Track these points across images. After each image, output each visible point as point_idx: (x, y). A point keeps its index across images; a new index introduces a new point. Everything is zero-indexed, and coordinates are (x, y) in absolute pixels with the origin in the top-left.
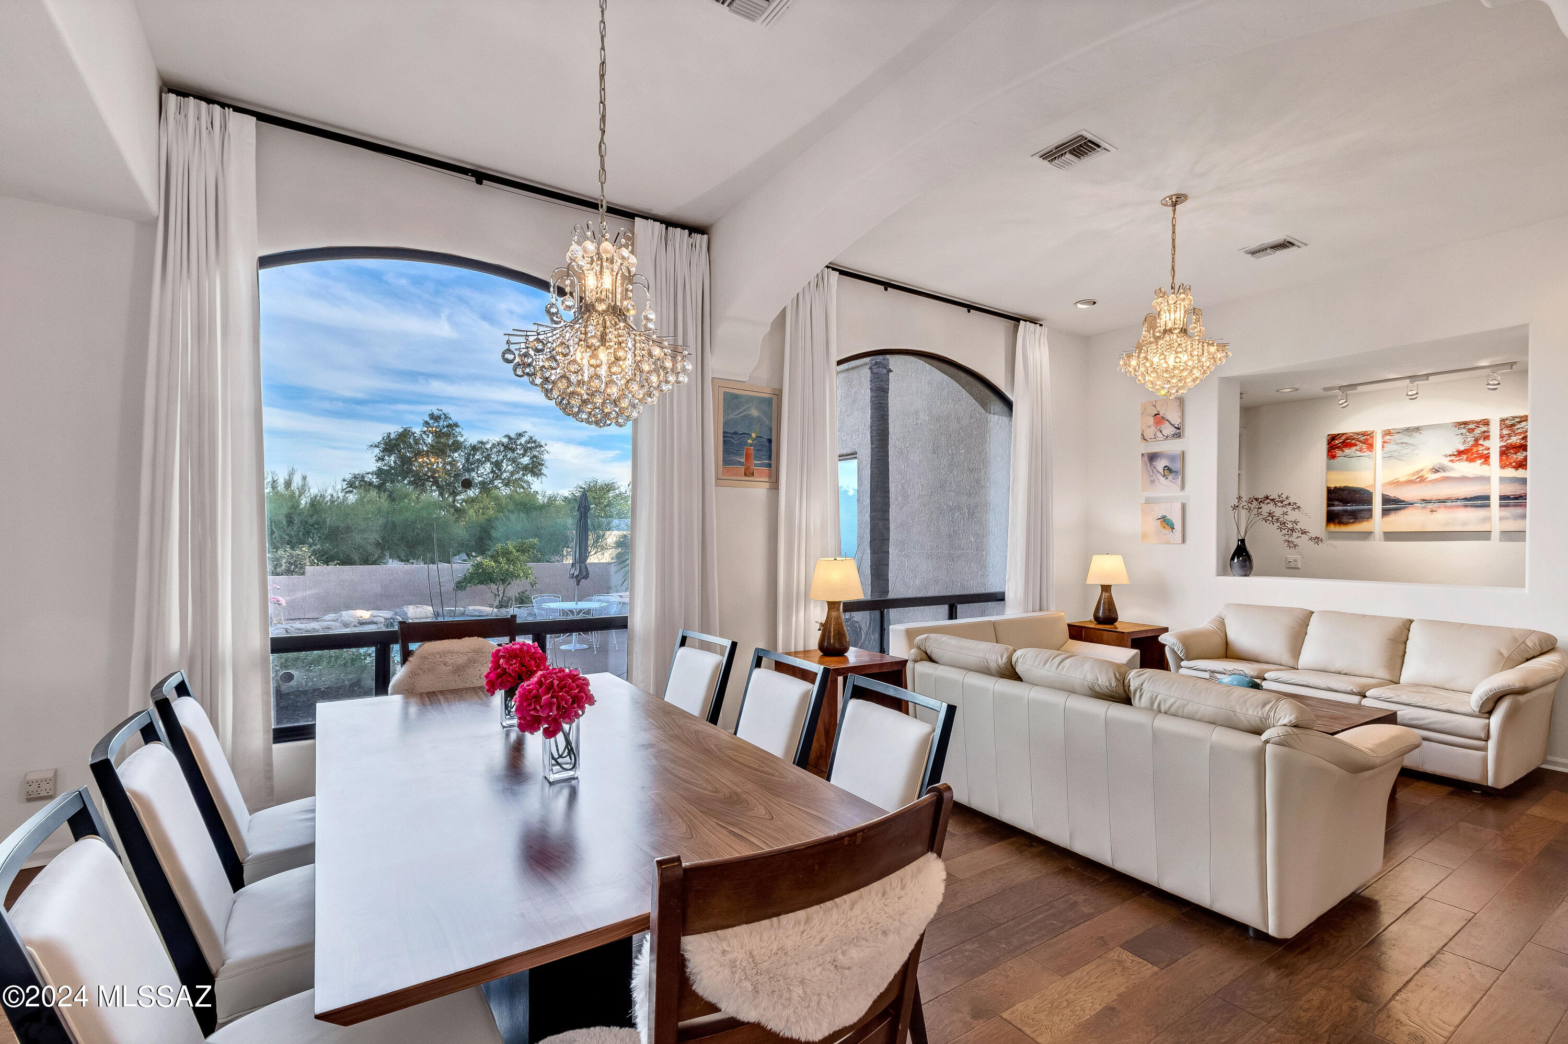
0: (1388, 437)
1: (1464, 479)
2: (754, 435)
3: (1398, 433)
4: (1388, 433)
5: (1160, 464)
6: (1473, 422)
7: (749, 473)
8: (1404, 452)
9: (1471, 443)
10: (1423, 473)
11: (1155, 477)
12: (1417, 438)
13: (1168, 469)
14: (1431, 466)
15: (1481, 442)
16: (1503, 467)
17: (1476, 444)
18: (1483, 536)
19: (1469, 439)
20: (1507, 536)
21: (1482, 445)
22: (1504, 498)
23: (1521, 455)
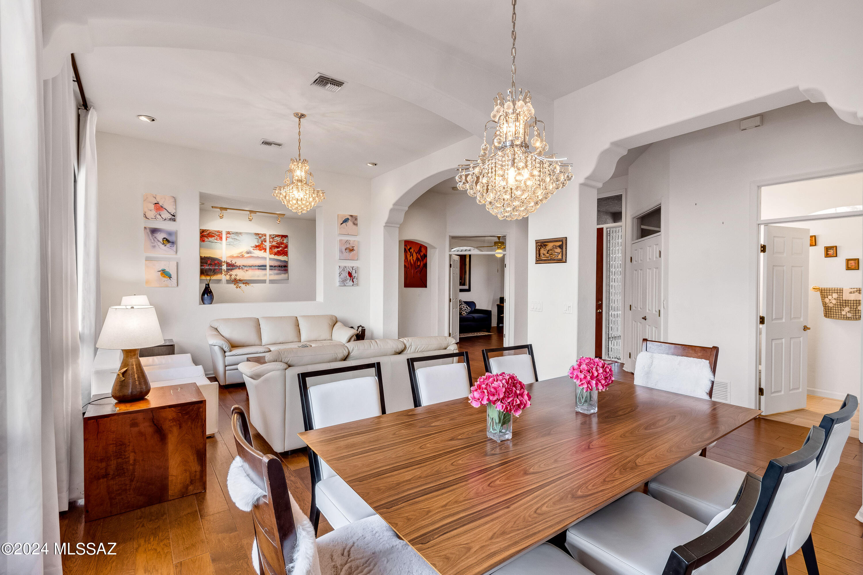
0: (228, 235)
1: (258, 257)
3: (233, 234)
4: (228, 233)
5: (160, 236)
6: (261, 234)
8: (235, 243)
9: (260, 243)
10: (243, 253)
11: (156, 243)
12: (240, 238)
14: (246, 251)
15: (264, 243)
16: (271, 254)
17: (262, 243)
18: (264, 281)
19: (259, 241)
20: (272, 282)
21: (264, 244)
22: (271, 266)
23: (276, 250)
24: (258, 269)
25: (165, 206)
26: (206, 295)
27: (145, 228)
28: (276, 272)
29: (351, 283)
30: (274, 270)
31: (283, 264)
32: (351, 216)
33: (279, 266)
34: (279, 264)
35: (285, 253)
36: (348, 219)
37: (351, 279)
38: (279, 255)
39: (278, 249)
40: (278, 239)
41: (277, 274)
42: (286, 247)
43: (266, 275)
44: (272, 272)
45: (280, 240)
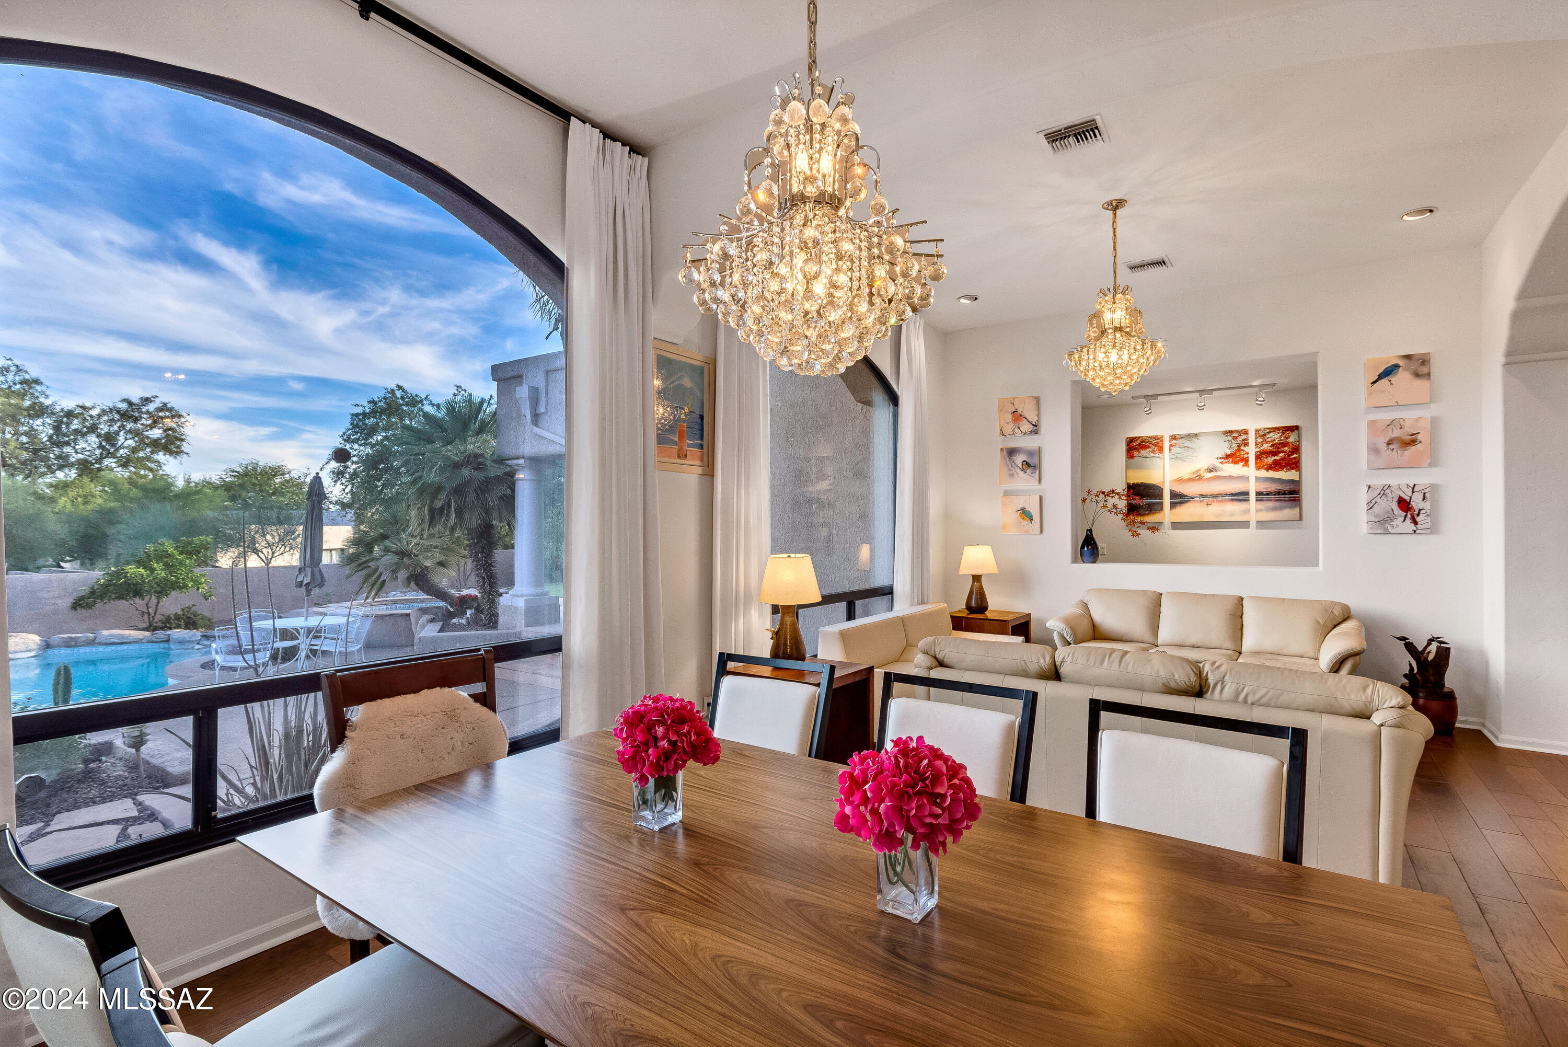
0: (1174, 441)
1: (1231, 478)
2: (687, 410)
3: (1182, 438)
4: (1174, 437)
5: (1019, 459)
6: (1236, 431)
7: (682, 455)
8: (1185, 454)
9: (1236, 448)
10: (1201, 472)
11: (1014, 471)
12: (1195, 443)
13: (1027, 465)
14: (1206, 467)
15: (1242, 448)
16: (1258, 468)
17: (1239, 449)
18: (1245, 525)
19: (1234, 445)
20: (1262, 524)
21: (1243, 450)
22: (1258, 494)
23: (1271, 460)
24: (1232, 500)
25: (1026, 414)
26: (1086, 549)
28: (1270, 504)
29: (1409, 526)
30: (1267, 500)
31: (1287, 487)
32: (1408, 357)
33: (1279, 493)
34: (1278, 488)
35: (1295, 465)
36: (1397, 366)
37: (1409, 516)
38: (1277, 470)
39: (1276, 458)
40: (1276, 437)
41: (1274, 509)
42: (1296, 449)
43: (1247, 511)
44: (1261, 505)
45: (1281, 437)
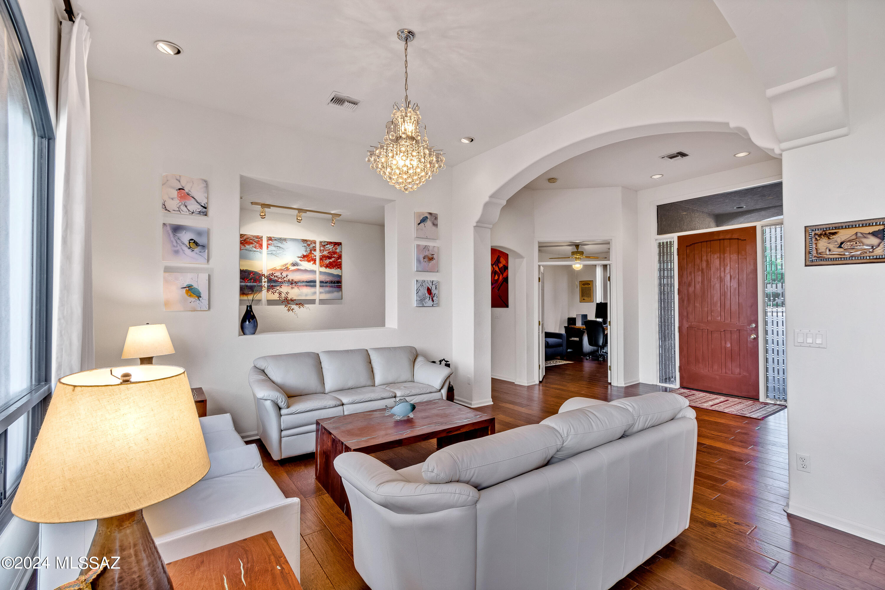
0: (270, 242)
1: (306, 271)
3: (276, 240)
4: (270, 239)
5: (186, 237)
6: (309, 241)
8: (278, 252)
9: (309, 252)
10: (288, 266)
11: (179, 248)
12: (285, 245)
13: (194, 243)
14: (291, 262)
15: (313, 252)
16: (321, 266)
17: (311, 253)
18: (312, 302)
19: (308, 250)
20: (322, 302)
21: (313, 254)
22: (321, 282)
23: (328, 261)
24: (307, 286)
25: (193, 193)
26: (247, 321)
27: (164, 224)
28: (327, 289)
29: (431, 303)
30: (326, 286)
31: (336, 279)
32: (430, 214)
33: (331, 282)
34: (331, 279)
35: (338, 265)
36: (426, 217)
37: (431, 298)
38: (331, 268)
39: (330, 260)
40: (330, 247)
41: (329, 292)
42: (340, 257)
43: (315, 293)
44: (322, 290)
45: (333, 248)
